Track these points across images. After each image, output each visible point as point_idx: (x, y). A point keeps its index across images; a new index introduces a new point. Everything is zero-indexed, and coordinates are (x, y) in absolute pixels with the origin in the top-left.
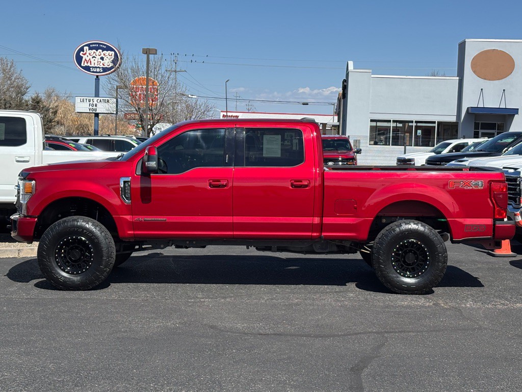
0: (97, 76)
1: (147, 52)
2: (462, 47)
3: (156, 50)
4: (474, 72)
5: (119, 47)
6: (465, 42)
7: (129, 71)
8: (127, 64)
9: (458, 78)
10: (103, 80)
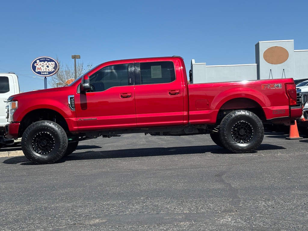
0: (45, 77)
1: (74, 57)
2: (257, 46)
3: (80, 56)
4: (266, 60)
5: (57, 59)
6: (259, 43)
7: (64, 73)
8: (63, 69)
9: (256, 64)
10: (49, 79)
